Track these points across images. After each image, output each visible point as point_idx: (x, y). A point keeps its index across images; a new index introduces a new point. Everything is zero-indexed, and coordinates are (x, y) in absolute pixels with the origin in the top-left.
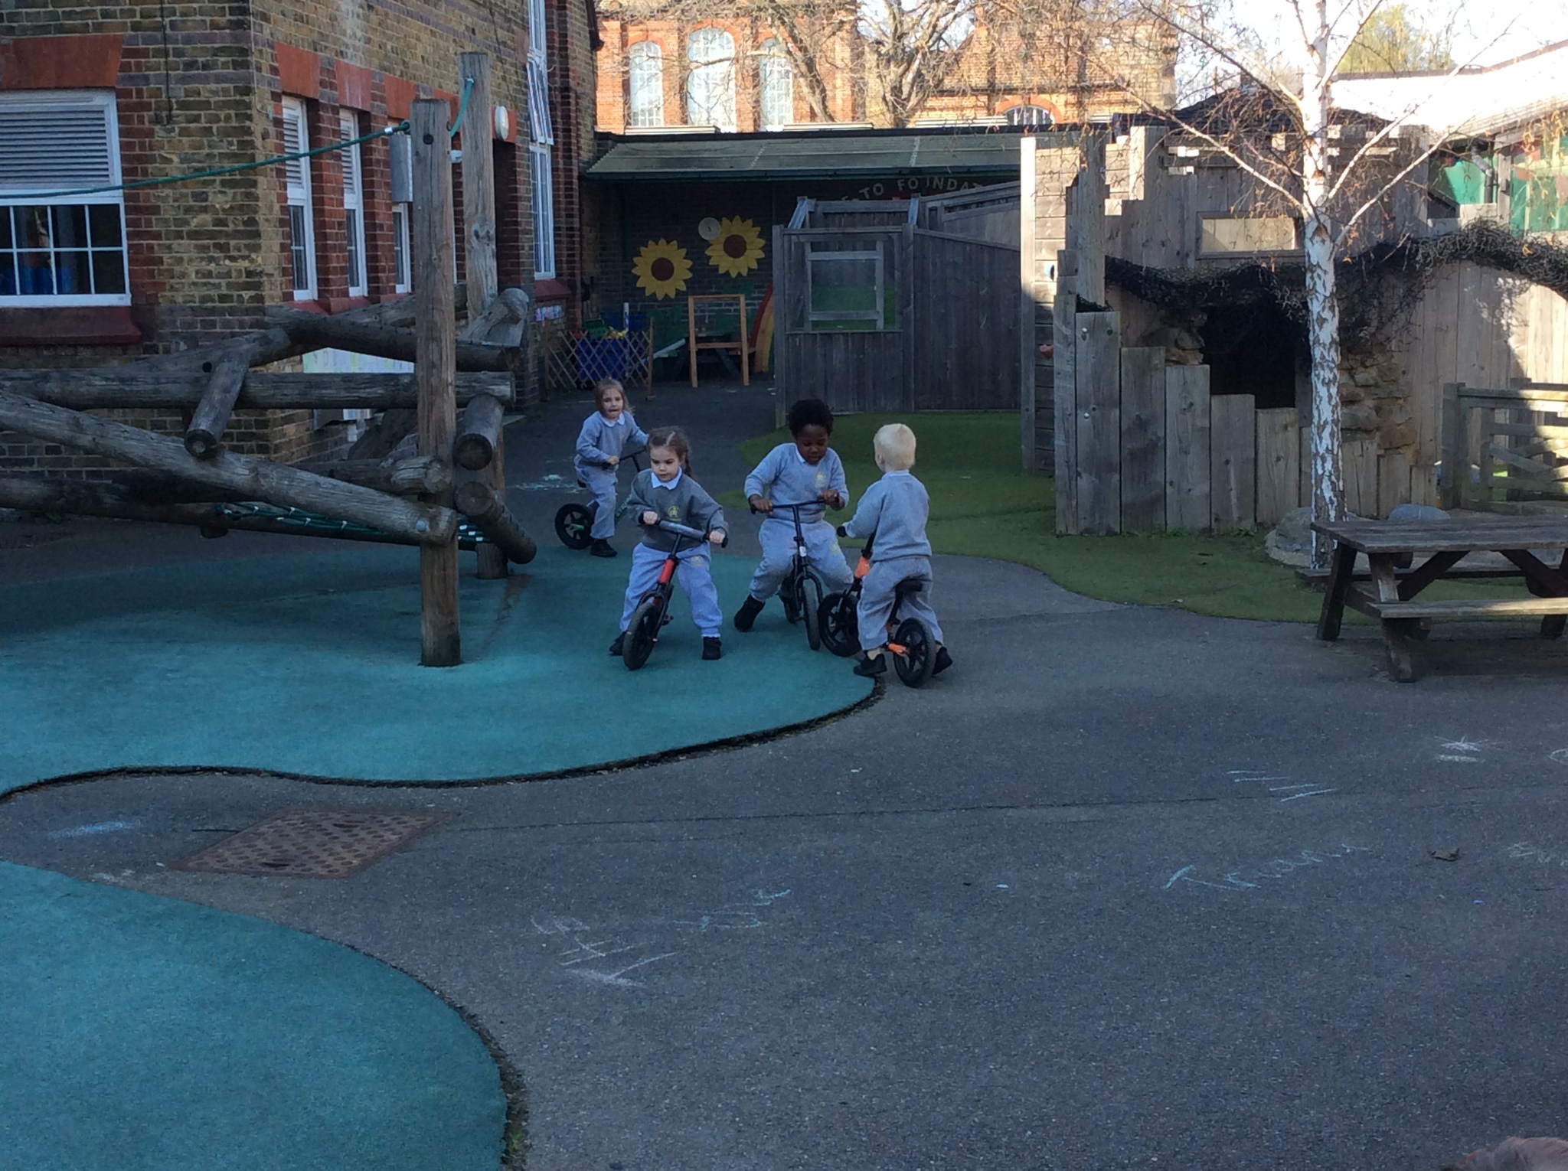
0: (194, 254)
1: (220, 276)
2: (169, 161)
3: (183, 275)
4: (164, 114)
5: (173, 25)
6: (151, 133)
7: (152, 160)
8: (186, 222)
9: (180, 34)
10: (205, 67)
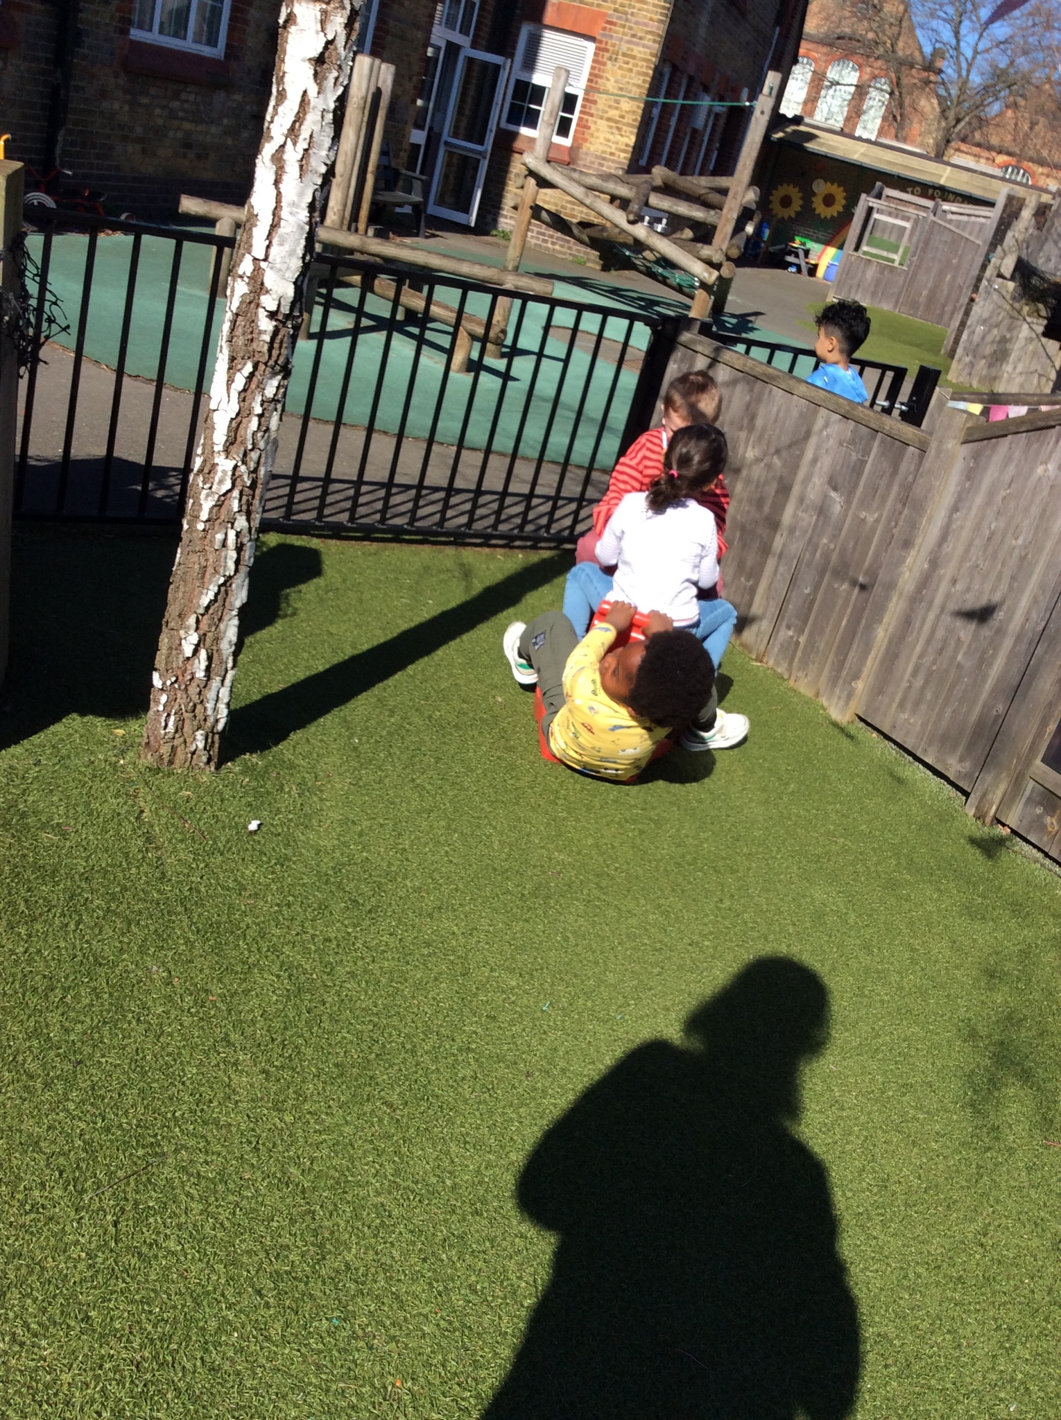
0: (607, 129)
1: (613, 143)
2: (608, 80)
3: (597, 138)
4: (614, 56)
5: (632, 14)
6: (604, 64)
7: (601, 77)
8: (607, 112)
9: (633, 19)
10: (641, 38)
